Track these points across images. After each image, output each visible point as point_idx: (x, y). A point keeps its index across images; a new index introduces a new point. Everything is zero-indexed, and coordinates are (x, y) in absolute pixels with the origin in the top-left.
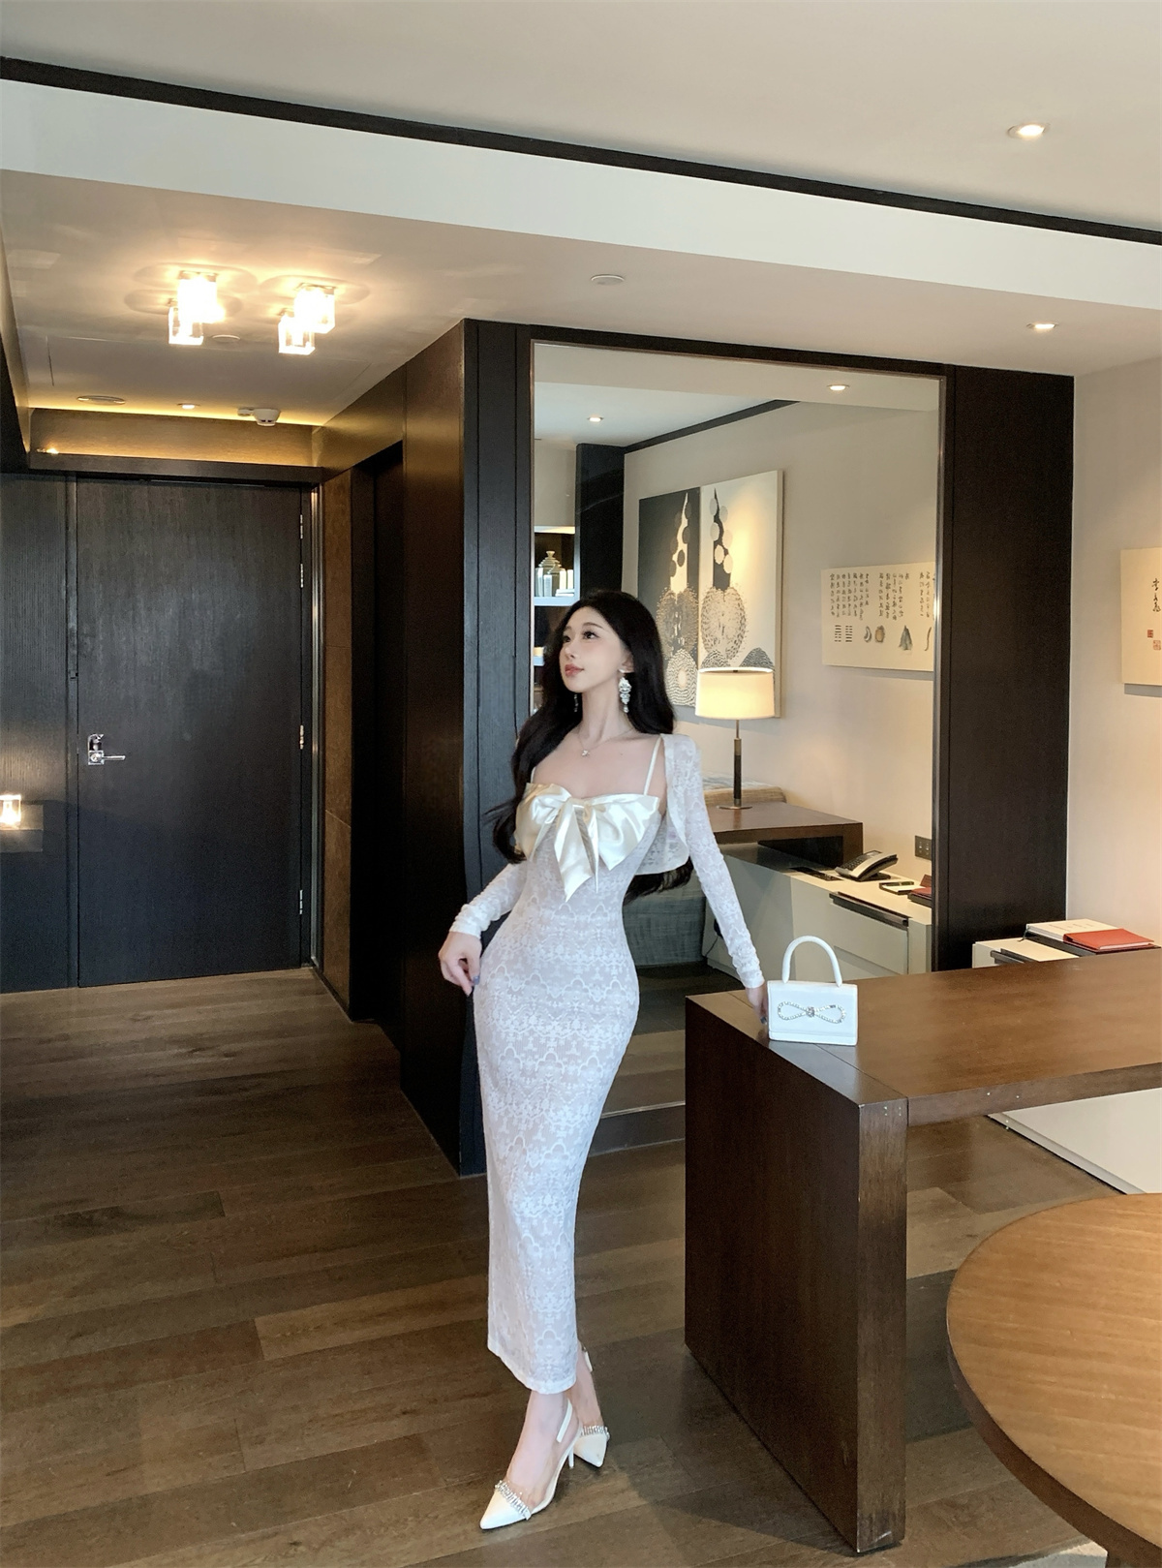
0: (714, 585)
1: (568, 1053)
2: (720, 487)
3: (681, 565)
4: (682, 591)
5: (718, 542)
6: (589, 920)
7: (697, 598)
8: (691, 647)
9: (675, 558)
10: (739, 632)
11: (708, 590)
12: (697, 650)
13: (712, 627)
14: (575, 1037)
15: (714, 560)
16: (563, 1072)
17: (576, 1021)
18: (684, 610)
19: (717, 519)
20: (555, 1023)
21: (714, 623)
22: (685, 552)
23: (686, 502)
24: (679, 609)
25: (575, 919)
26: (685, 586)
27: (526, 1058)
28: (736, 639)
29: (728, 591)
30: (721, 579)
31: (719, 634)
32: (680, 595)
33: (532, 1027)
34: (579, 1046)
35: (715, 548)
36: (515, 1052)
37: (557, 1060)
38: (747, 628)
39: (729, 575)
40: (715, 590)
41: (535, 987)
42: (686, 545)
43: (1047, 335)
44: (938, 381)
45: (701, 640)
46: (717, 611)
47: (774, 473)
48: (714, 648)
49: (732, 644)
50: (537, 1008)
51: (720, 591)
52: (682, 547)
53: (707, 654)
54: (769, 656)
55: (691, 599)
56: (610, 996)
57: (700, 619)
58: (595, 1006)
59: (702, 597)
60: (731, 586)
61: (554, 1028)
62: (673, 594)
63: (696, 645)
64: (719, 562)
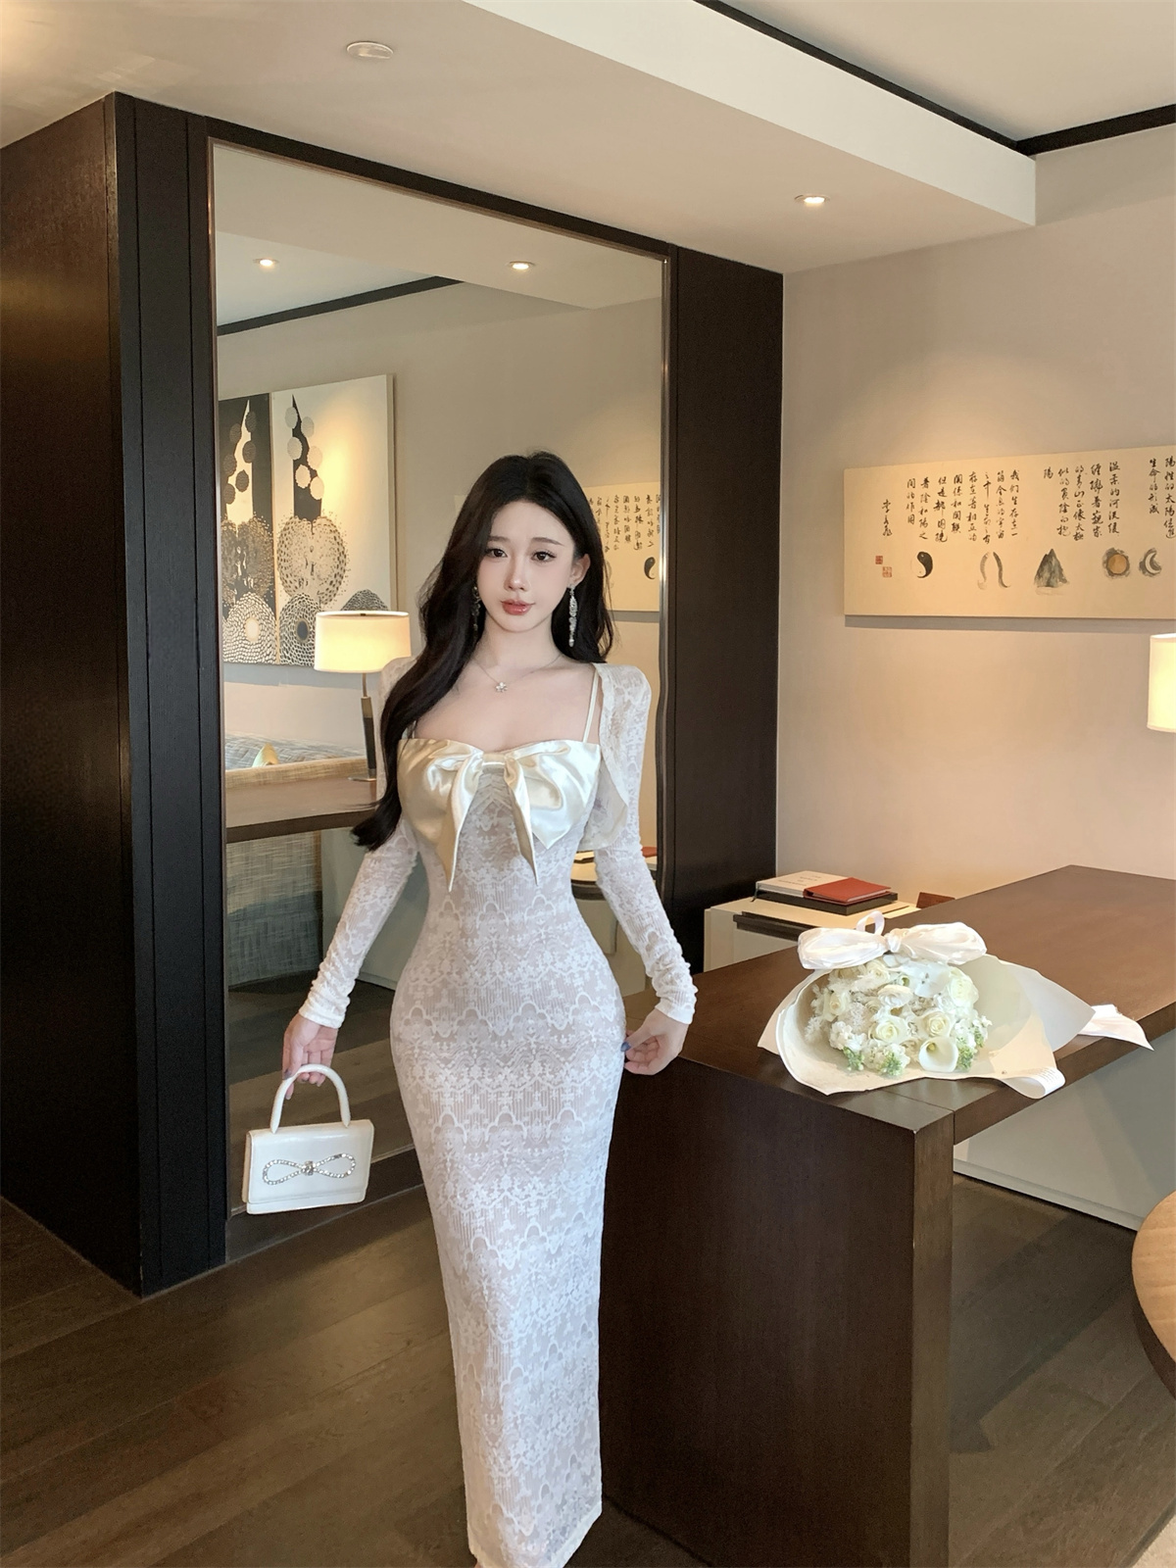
0: (295, 514)
1: (530, 1109)
2: (300, 394)
3: (243, 489)
4: (246, 521)
5: (301, 461)
6: (526, 918)
7: (271, 529)
8: (264, 589)
9: (232, 480)
10: (336, 571)
11: (288, 520)
12: (274, 592)
13: (295, 565)
14: (537, 1086)
15: (295, 484)
16: (525, 1135)
17: (536, 1064)
18: (251, 545)
19: (297, 432)
20: (507, 1071)
21: (298, 562)
22: (249, 473)
23: (247, 410)
24: (243, 543)
25: (507, 920)
26: (251, 516)
27: (471, 1124)
28: (333, 579)
29: (318, 521)
30: (307, 506)
31: (306, 574)
32: (243, 527)
33: (476, 1081)
34: (545, 1097)
35: (296, 467)
36: (455, 1120)
37: (515, 1122)
38: (347, 567)
39: (320, 501)
40: (297, 520)
41: (472, 1027)
42: (250, 464)
43: (814, 210)
44: (661, 262)
45: (278, 581)
46: (304, 548)
47: (382, 381)
48: (300, 591)
49: (327, 585)
50: (479, 1054)
51: (305, 522)
52: (244, 466)
53: (289, 598)
54: (382, 599)
55: (261, 531)
56: (579, 1017)
57: (276, 556)
58: (559, 1038)
59: (277, 530)
60: (322, 515)
61: (506, 1078)
62: (231, 524)
63: (273, 587)
64: (302, 485)
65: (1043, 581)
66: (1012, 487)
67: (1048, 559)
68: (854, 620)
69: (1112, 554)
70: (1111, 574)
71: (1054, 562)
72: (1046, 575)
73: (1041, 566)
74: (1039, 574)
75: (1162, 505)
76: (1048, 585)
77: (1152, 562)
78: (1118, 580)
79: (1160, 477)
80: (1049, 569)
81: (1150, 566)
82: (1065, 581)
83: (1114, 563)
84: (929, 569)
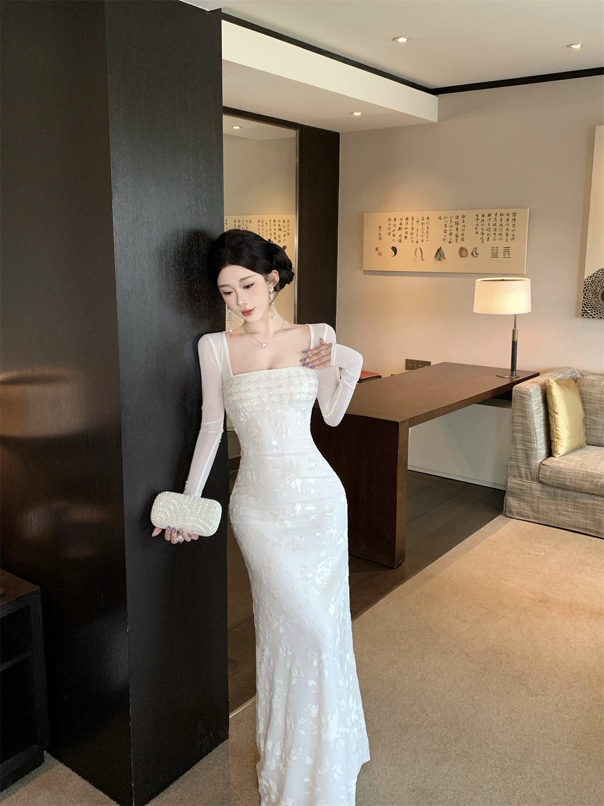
43: (357, 117)
44: (295, 131)
65: (437, 258)
66: (427, 223)
67: (439, 250)
68: (367, 272)
69: (462, 249)
70: (461, 256)
71: (441, 252)
72: (438, 256)
73: (437, 253)
74: (436, 256)
75: (479, 232)
76: (439, 260)
77: (476, 252)
78: (464, 258)
79: (479, 221)
80: (439, 254)
81: (475, 254)
82: (445, 259)
83: (462, 252)
84: (395, 254)
